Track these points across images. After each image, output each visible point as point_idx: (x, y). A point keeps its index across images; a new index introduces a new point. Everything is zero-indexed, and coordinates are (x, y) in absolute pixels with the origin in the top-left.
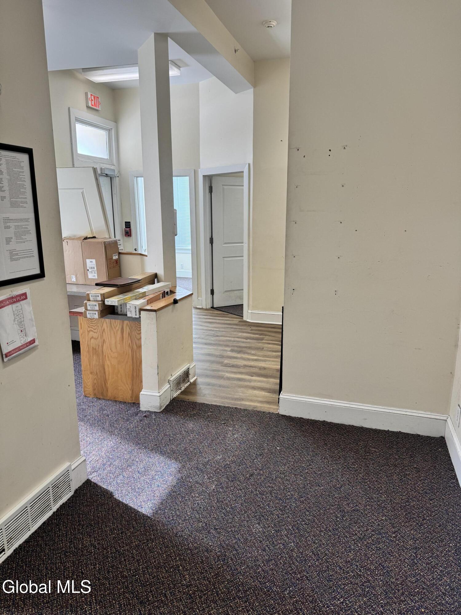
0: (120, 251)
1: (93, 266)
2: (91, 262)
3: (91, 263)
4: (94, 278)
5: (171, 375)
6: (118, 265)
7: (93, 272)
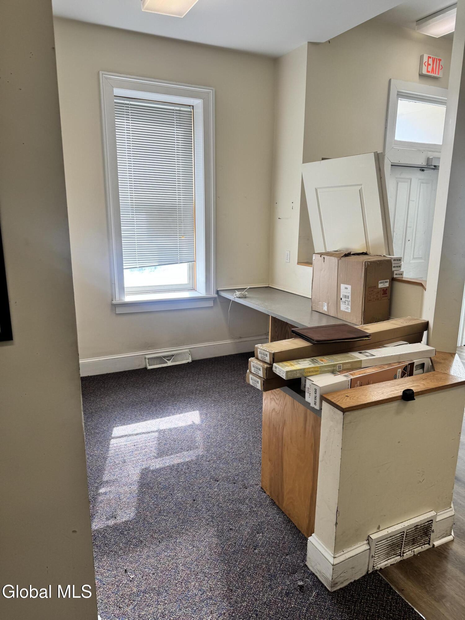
0: (395, 276)
1: (348, 294)
2: (346, 288)
3: (346, 290)
4: (346, 310)
5: (379, 528)
6: (386, 296)
7: (347, 302)
